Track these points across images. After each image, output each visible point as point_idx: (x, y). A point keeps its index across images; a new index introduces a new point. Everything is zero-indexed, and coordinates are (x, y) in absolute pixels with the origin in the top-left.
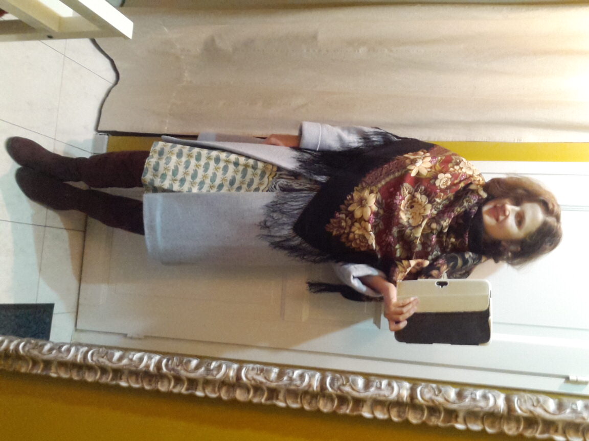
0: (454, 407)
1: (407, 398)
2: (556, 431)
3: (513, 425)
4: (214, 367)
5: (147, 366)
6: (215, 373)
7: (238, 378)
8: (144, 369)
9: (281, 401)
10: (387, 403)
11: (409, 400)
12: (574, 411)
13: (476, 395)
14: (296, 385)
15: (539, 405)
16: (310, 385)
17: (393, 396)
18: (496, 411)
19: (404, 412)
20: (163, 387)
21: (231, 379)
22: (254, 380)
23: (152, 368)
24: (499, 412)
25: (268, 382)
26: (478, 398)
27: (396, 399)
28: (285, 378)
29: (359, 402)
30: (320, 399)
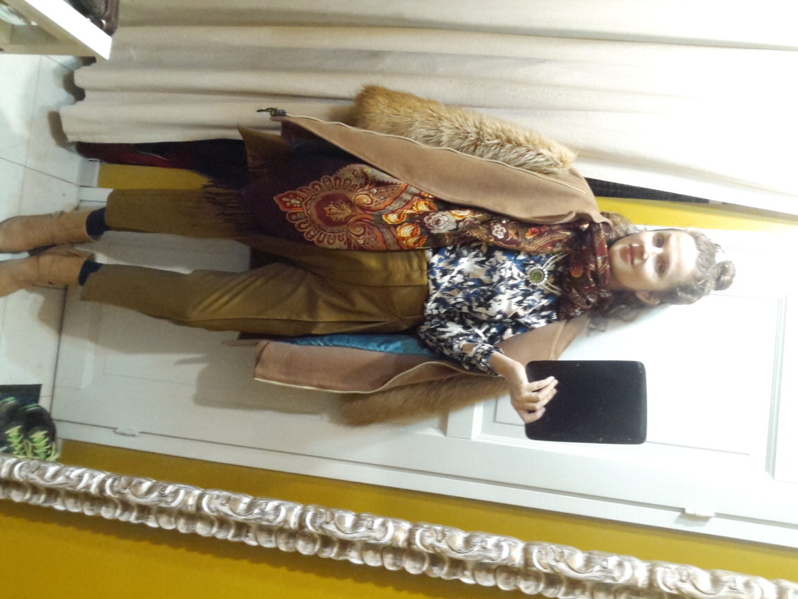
1: (403, 542)
2: (583, 592)
3: (531, 582)
4: (170, 493)
5: (88, 486)
6: (169, 499)
7: (199, 508)
8: (83, 490)
9: (251, 539)
10: (381, 548)
11: (406, 544)
12: (605, 569)
14: (268, 520)
15: (562, 559)
16: (286, 521)
17: (386, 540)
18: (510, 564)
20: (106, 513)
21: (189, 508)
22: (218, 511)
23: (93, 490)
24: (514, 565)
25: (235, 515)
26: (489, 546)
28: (256, 511)
30: (298, 539)
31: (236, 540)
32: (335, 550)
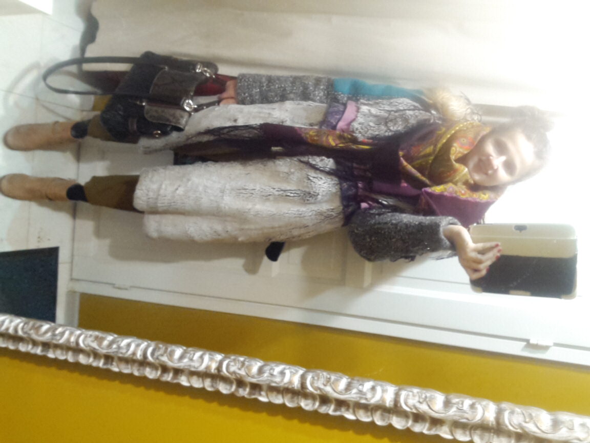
0: (254, 380)
1: (215, 369)
2: (348, 410)
3: (310, 402)
4: (60, 333)
6: (58, 338)
7: (77, 343)
8: (4, 331)
9: (115, 367)
11: (216, 371)
12: (360, 392)
13: (274, 371)
14: (122, 353)
15: (329, 384)
16: (134, 354)
17: (202, 368)
18: (290, 387)
19: (216, 383)
20: (23, 348)
21: (71, 344)
22: (89, 346)
23: (11, 331)
24: (293, 388)
25: (100, 349)
26: (275, 373)
27: (205, 370)
28: (114, 346)
29: (177, 372)
30: (146, 367)
31: (105, 367)
32: (171, 375)
